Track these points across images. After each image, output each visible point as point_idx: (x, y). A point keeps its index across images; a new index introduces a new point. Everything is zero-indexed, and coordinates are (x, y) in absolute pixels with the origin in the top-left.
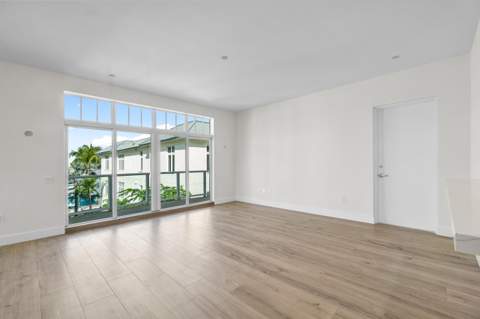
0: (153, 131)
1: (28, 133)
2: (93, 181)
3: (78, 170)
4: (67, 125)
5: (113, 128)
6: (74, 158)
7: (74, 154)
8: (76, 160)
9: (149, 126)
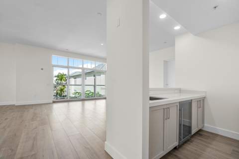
0: (83, 69)
1: (42, 69)
2: (64, 89)
3: (57, 83)
4: (53, 66)
5: (68, 67)
6: (56, 78)
7: (56, 77)
8: (57, 80)
9: (81, 66)
